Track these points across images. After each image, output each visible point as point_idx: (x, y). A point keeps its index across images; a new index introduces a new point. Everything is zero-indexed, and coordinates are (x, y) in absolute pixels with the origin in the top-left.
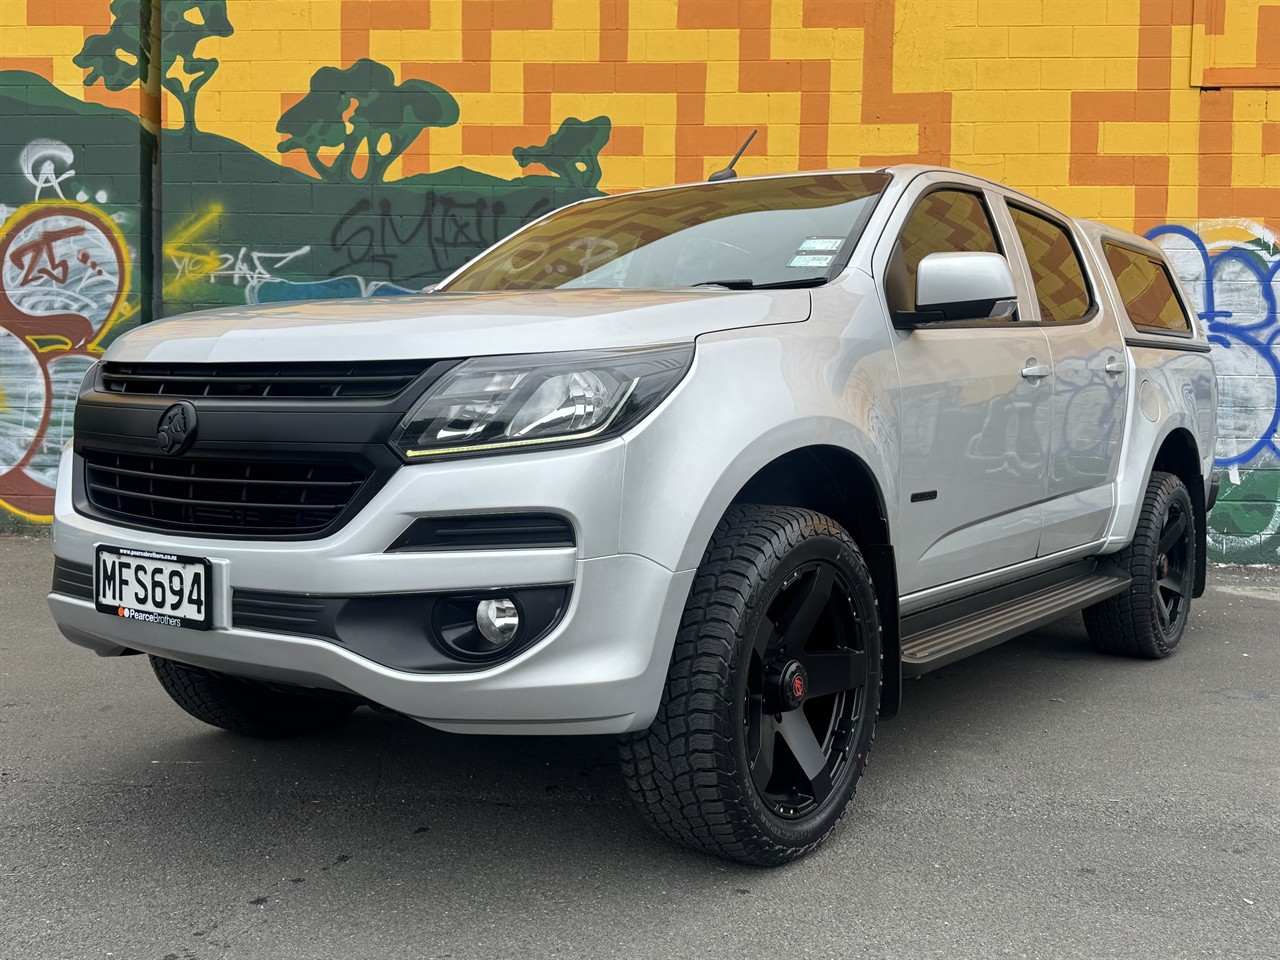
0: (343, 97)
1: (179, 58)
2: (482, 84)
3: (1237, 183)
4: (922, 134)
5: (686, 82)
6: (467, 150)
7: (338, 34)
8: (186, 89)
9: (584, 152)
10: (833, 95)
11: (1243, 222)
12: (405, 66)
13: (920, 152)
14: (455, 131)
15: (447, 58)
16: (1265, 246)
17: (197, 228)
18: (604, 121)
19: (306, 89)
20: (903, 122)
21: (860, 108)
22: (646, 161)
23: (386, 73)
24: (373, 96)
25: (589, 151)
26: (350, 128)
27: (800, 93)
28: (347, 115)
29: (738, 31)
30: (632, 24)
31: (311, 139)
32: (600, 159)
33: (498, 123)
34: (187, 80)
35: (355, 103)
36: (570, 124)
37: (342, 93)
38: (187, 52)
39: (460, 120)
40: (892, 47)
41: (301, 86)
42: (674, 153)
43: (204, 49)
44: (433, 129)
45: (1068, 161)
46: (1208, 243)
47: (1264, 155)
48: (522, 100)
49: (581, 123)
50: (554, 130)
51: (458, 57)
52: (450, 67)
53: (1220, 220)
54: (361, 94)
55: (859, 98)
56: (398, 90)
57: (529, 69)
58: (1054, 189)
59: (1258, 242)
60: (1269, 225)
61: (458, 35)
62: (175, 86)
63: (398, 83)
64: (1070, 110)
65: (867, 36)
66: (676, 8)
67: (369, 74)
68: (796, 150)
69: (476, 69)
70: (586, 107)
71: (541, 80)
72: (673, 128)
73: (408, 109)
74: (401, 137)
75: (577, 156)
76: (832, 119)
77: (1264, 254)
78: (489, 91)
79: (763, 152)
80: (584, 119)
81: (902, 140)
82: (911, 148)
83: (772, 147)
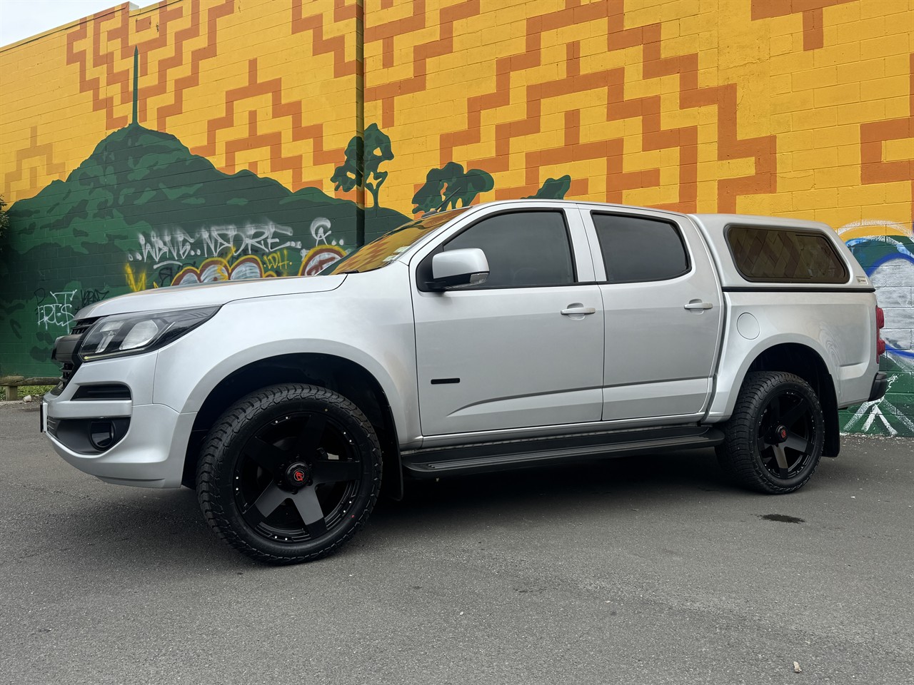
0: (441, 182)
1: (372, 173)
2: (505, 167)
4: (757, 163)
5: (611, 150)
7: (438, 152)
8: (375, 188)
9: (557, 195)
10: (700, 147)
12: (469, 163)
13: (756, 173)
14: (493, 191)
15: (488, 156)
18: (567, 178)
19: (425, 181)
20: (744, 157)
21: (717, 151)
22: (590, 197)
23: (460, 168)
24: (454, 180)
25: (559, 195)
26: (444, 198)
27: (679, 147)
28: (443, 191)
29: (641, 117)
30: (582, 123)
31: (427, 206)
33: (513, 186)
34: (375, 183)
35: (446, 185)
36: (550, 182)
38: (375, 169)
39: (494, 187)
40: (735, 113)
41: (423, 180)
42: (605, 190)
43: (382, 167)
44: (481, 194)
45: (860, 169)
48: (525, 172)
49: (555, 180)
50: (541, 186)
51: (494, 154)
52: (491, 160)
54: (448, 180)
55: (716, 146)
56: (466, 176)
57: (528, 156)
58: (851, 188)
61: (494, 143)
62: (370, 186)
63: (465, 173)
64: (860, 136)
65: (719, 108)
66: (606, 110)
67: (453, 169)
68: (678, 181)
69: (502, 160)
70: (557, 172)
71: (535, 160)
72: (605, 177)
73: (470, 185)
74: (467, 199)
76: (699, 159)
78: (508, 170)
79: (657, 184)
80: (556, 178)
81: (745, 167)
82: (751, 171)
83: (662, 180)
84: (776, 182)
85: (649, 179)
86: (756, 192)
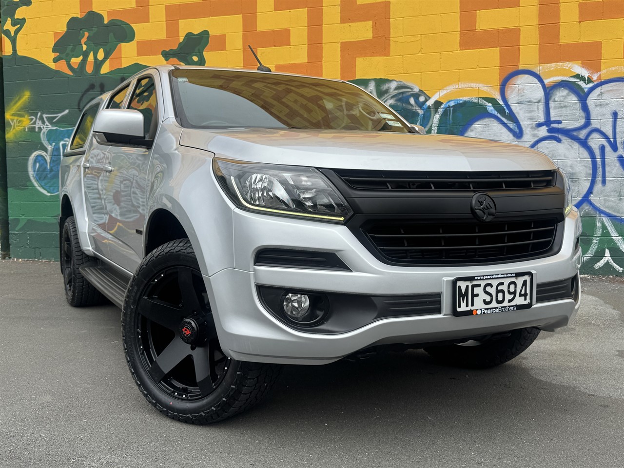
0: (81, 32)
1: (9, 19)
2: (146, 19)
3: (563, 41)
4: (374, 27)
5: (247, 8)
6: (140, 54)
8: (13, 35)
9: (196, 50)
10: (325, 9)
11: (567, 65)
12: (110, 13)
13: (373, 37)
14: (133, 44)
15: (128, 6)
16: (582, 78)
17: (20, 104)
18: (206, 33)
19: (65, 29)
20: (363, 21)
21: (340, 14)
22: (228, 53)
23: (100, 17)
24: (95, 29)
25: (199, 50)
26: (85, 47)
27: (307, 9)
28: (84, 40)
31: (67, 55)
32: (204, 53)
33: (154, 39)
34: (12, 30)
35: (87, 34)
36: (189, 36)
37: (81, 29)
38: (12, 15)
39: (136, 38)
41: (64, 29)
42: (242, 48)
43: (20, 13)
44: (123, 44)
45: (459, 36)
46: (546, 79)
47: (580, 22)
48: (165, 25)
49: (194, 35)
50: (181, 40)
51: (134, 5)
52: (131, 11)
53: (553, 65)
54: (89, 29)
55: (338, 9)
56: (107, 26)
57: (168, 8)
58: (451, 53)
59: (577, 76)
60: (584, 65)
62: (7, 33)
63: (106, 22)
64: (459, 5)
67: (93, 19)
68: (306, 41)
69: (142, 11)
70: (195, 26)
71: (174, 13)
72: (241, 34)
73: (111, 35)
74: (108, 50)
75: (192, 53)
76: (324, 22)
77: (581, 83)
78: (149, 22)
79: (288, 44)
80: (196, 33)
81: (363, 31)
82: (369, 35)
83: (293, 40)
84: (389, 45)
85: (281, 38)
86: (373, 54)
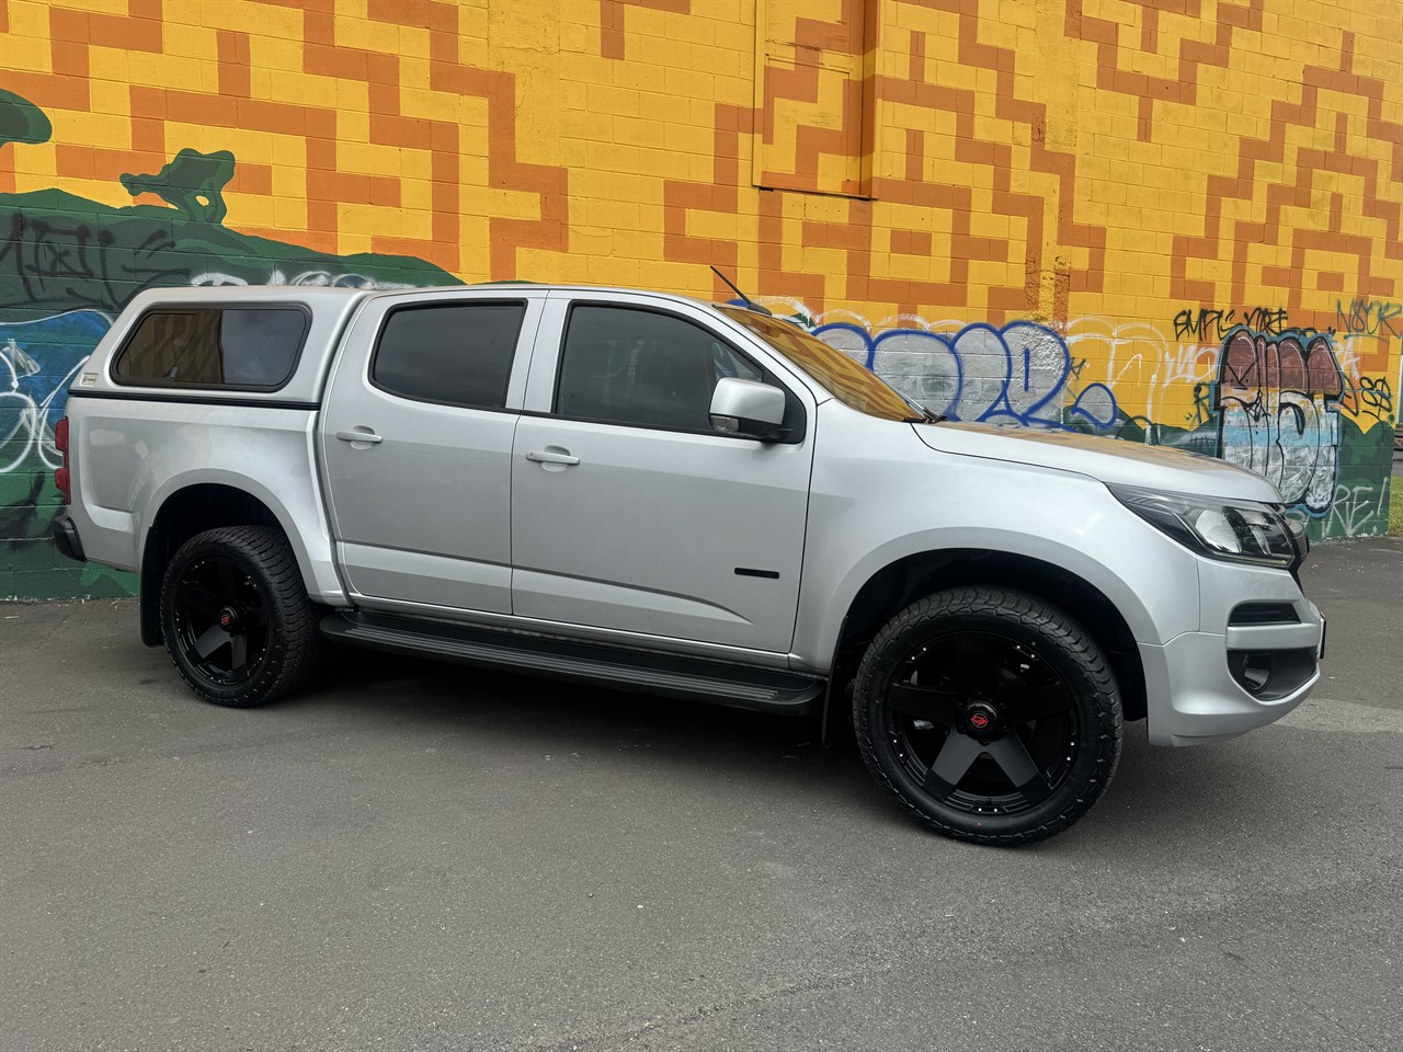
2: (81, 102)
3: (785, 268)
4: (544, 202)
5: (314, 126)
6: (62, 171)
9: (205, 185)
10: (462, 158)
11: (789, 300)
13: (542, 219)
14: (48, 148)
15: (33, 68)
16: (804, 319)
18: (227, 156)
20: (526, 190)
21: (487, 172)
22: (275, 201)
25: (211, 185)
27: (431, 151)
29: (367, 83)
30: (254, 61)
32: (224, 194)
33: (101, 146)
36: (187, 156)
39: (52, 138)
40: (513, 120)
42: (305, 196)
44: (17, 145)
45: (663, 240)
47: (803, 246)
48: (130, 123)
49: (201, 155)
50: (170, 159)
51: (46, 68)
52: (38, 78)
53: (774, 297)
55: (485, 163)
57: (137, 92)
58: (653, 263)
59: (799, 316)
60: (807, 304)
61: (48, 46)
64: (663, 195)
65: (491, 105)
66: (302, 52)
68: (430, 206)
69: (72, 85)
70: (208, 140)
71: (151, 107)
72: (303, 173)
75: (197, 188)
76: (462, 179)
77: (803, 325)
78: (89, 111)
79: (397, 204)
80: (204, 152)
81: (525, 206)
82: (535, 214)
83: (406, 197)
84: (567, 236)
85: (383, 191)
86: (542, 246)
